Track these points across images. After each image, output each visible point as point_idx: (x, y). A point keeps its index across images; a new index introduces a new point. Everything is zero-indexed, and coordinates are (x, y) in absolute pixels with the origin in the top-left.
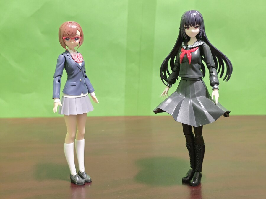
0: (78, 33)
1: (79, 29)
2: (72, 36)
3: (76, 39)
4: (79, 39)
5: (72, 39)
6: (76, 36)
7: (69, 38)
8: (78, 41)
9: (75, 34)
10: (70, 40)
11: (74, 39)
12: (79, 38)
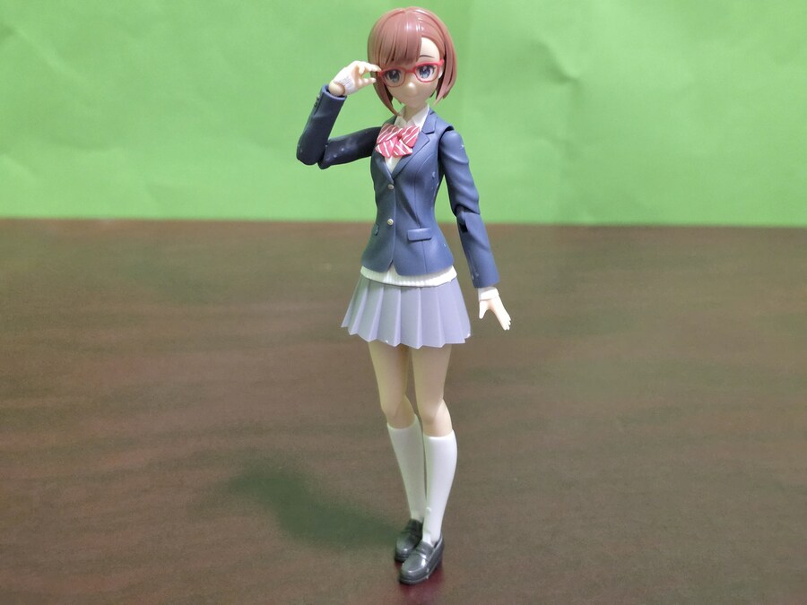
0: (430, 49)
1: (435, 32)
2: (407, 63)
3: (425, 69)
4: (434, 69)
5: (408, 72)
6: (421, 61)
7: (398, 72)
8: (431, 77)
9: (418, 56)
10: (402, 76)
11: (413, 71)
12: (435, 66)
